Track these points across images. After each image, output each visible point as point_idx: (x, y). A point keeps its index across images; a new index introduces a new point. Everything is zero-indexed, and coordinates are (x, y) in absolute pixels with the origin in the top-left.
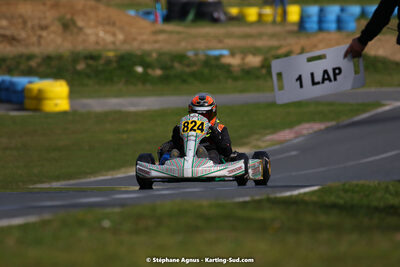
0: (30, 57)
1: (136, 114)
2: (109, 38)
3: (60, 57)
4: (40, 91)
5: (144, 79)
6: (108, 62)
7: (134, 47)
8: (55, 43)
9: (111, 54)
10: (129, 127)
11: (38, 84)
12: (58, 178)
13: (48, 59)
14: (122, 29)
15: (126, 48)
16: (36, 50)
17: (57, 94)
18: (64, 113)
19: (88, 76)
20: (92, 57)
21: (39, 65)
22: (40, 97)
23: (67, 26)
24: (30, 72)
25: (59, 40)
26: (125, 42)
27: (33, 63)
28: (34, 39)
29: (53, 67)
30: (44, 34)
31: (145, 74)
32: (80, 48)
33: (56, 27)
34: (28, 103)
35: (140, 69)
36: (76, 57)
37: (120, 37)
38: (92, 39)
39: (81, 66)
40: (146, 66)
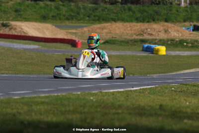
0: (156, 40)
1: (184, 56)
2: (177, 35)
3: (164, 40)
4: (158, 49)
5: (186, 46)
6: (177, 42)
7: (184, 38)
8: (163, 36)
9: (178, 39)
10: (182, 60)
11: (157, 47)
12: (162, 73)
13: (160, 40)
14: (181, 33)
15: (182, 38)
16: (157, 38)
17: (162, 50)
18: (164, 55)
19: (171, 45)
20: (172, 40)
21: (158, 42)
22: (158, 51)
23: (166, 31)
24: (155, 44)
25: (164, 35)
26: (182, 36)
27: (156, 41)
28: (157, 35)
29: (162, 42)
30: (160, 33)
31: (187, 45)
32: (169, 37)
33: (163, 32)
34: (154, 52)
35: (185, 44)
36: (168, 40)
37: (181, 35)
38: (173, 35)
39: (169, 43)
40: (187, 43)
